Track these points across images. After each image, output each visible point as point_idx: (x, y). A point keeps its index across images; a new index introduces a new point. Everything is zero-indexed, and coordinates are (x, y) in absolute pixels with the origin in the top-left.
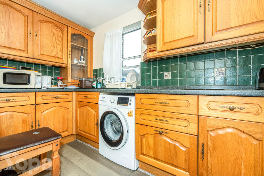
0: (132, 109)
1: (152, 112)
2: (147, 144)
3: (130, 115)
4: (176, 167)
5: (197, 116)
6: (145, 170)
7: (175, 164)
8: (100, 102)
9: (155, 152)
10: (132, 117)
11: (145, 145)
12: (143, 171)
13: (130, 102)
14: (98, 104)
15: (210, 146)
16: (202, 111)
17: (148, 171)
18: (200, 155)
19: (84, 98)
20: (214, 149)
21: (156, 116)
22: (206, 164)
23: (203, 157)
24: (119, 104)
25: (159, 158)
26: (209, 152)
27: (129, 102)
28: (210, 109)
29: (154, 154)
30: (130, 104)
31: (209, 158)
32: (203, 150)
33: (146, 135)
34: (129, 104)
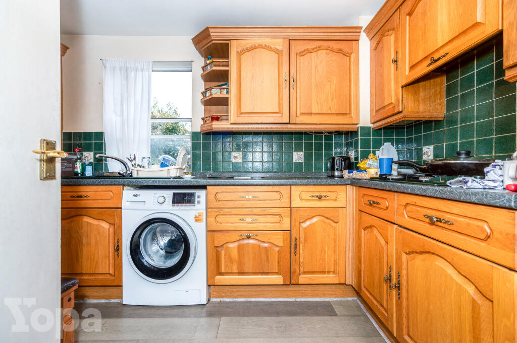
0: (203, 210)
1: (234, 211)
2: (227, 257)
3: (197, 219)
4: (267, 274)
5: (290, 209)
6: (222, 297)
7: (266, 271)
8: (125, 205)
9: (241, 264)
10: (203, 222)
11: (225, 258)
12: (218, 300)
13: (199, 200)
14: (121, 208)
15: (302, 239)
16: (295, 202)
17: (226, 297)
18: (293, 251)
19: (71, 199)
20: (305, 240)
21: (240, 215)
22: (298, 259)
23: (295, 252)
24: (175, 205)
25: (246, 271)
26: (301, 245)
27: (197, 200)
28: (302, 199)
29: (238, 268)
30: (199, 202)
31: (301, 251)
32: (296, 245)
33: (225, 245)
34: (196, 202)
